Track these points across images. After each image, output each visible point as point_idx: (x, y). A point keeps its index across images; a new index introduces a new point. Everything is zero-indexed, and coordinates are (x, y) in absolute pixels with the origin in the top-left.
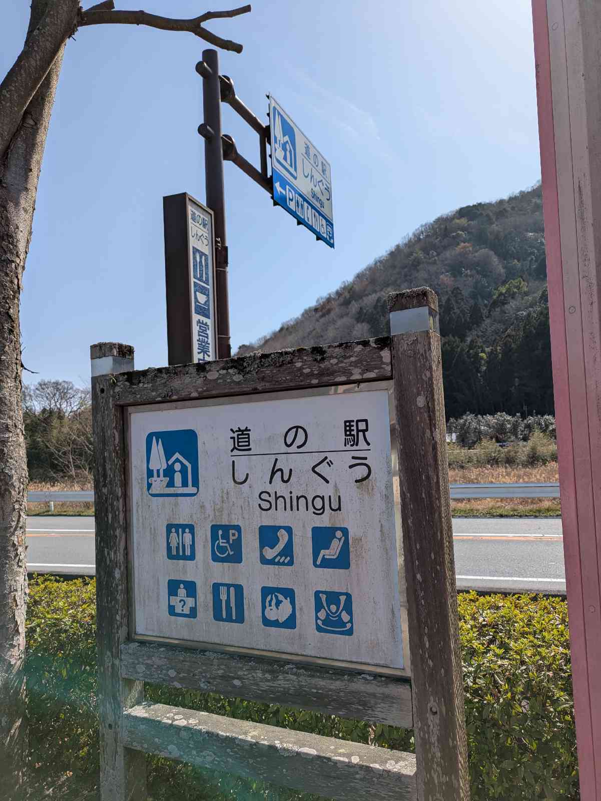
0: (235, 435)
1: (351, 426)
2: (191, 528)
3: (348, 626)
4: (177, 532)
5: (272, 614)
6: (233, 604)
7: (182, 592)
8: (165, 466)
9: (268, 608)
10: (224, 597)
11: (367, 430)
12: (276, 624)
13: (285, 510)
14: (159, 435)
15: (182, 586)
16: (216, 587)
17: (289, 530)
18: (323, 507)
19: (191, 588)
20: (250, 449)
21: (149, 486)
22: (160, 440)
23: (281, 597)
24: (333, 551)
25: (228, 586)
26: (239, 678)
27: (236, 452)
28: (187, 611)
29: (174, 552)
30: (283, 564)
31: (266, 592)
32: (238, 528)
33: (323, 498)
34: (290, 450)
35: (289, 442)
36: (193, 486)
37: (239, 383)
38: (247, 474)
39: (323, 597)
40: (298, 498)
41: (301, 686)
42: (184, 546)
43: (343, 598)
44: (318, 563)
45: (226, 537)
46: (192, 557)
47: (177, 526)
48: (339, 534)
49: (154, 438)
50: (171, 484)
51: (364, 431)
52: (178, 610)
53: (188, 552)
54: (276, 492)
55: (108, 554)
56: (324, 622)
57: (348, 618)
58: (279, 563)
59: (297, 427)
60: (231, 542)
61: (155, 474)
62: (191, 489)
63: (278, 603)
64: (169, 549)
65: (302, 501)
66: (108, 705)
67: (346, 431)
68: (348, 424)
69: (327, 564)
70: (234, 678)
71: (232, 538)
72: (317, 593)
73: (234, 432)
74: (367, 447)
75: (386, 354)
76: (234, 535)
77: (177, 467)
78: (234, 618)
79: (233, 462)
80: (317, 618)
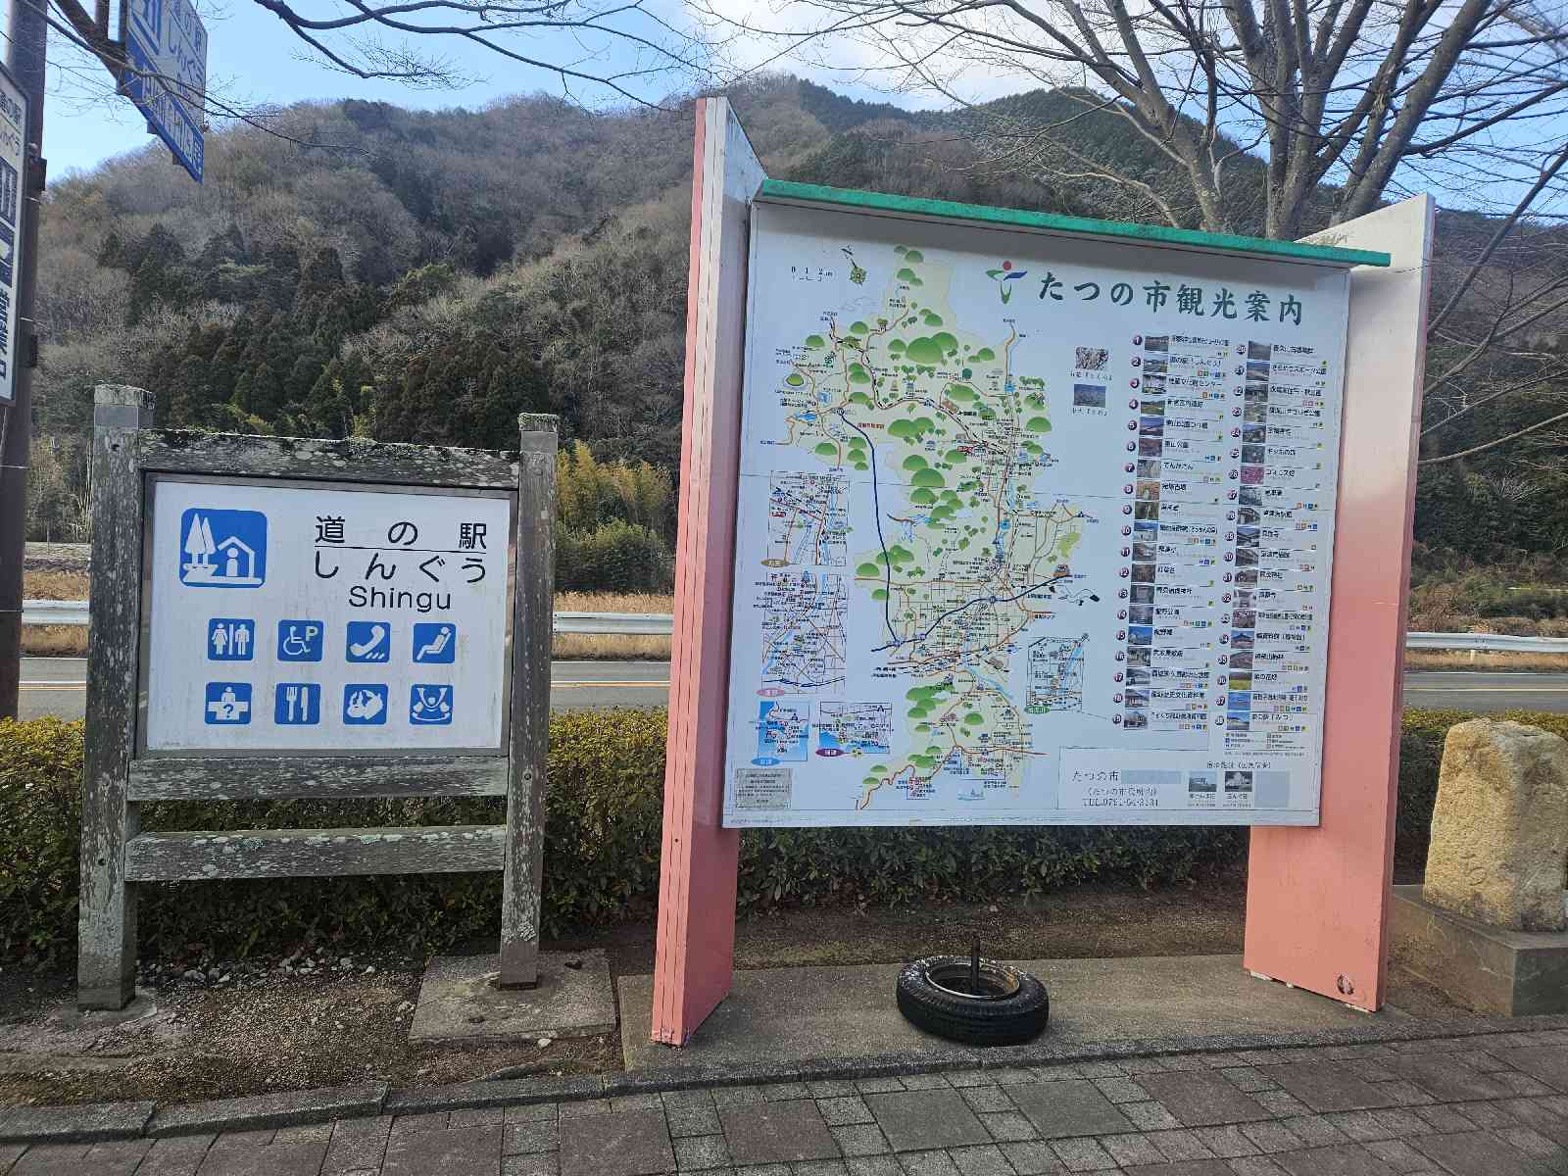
0: (324, 524)
1: (467, 529)
2: (250, 625)
3: (447, 715)
4: (227, 629)
5: (355, 711)
6: (304, 704)
7: (229, 696)
8: (212, 551)
9: (352, 706)
10: (292, 698)
11: (485, 534)
12: (362, 721)
13: (384, 606)
14: (204, 513)
15: (229, 689)
16: (282, 689)
17: (386, 626)
18: (430, 604)
19: (243, 692)
20: (342, 541)
21: (183, 573)
22: (206, 520)
23: (369, 694)
24: (436, 647)
25: (300, 686)
26: (314, 778)
27: (321, 542)
28: (235, 716)
29: (219, 651)
30: (376, 660)
31: (350, 690)
32: (320, 625)
33: (430, 596)
34: (394, 546)
35: (394, 538)
36: (255, 576)
37: (340, 469)
38: (337, 568)
39: (421, 691)
40: (400, 595)
41: (393, 776)
42: (236, 645)
43: (443, 691)
44: (419, 657)
45: (301, 633)
46: (249, 656)
47: (227, 623)
48: (445, 630)
49: (196, 517)
50: (221, 571)
51: (481, 535)
52: (222, 715)
53: (242, 651)
54: (373, 589)
55: (113, 654)
56: (420, 714)
57: (448, 708)
58: (371, 660)
59: (406, 524)
60: (307, 639)
61: (195, 559)
62: (251, 579)
63: (366, 699)
64: (212, 647)
65: (405, 598)
66: (99, 837)
67: (462, 533)
68: (465, 527)
69: (429, 658)
70: (307, 779)
71: (308, 635)
72: (415, 688)
73: (321, 521)
74: (484, 551)
75: (515, 467)
76: (312, 631)
77: (233, 553)
78: (305, 718)
79: (318, 553)
80: (412, 711)
